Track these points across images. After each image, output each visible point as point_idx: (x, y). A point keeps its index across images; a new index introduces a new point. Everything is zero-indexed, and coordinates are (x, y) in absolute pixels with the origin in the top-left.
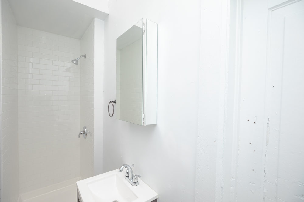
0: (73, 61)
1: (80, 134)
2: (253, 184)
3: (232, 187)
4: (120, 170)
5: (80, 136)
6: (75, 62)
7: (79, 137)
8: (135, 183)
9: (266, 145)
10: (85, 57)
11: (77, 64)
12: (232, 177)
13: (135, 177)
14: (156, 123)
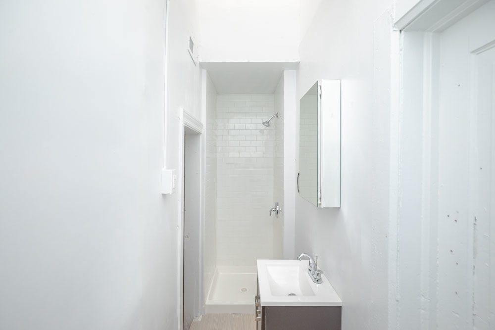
0: (264, 123)
1: (271, 211)
2: (457, 315)
3: (423, 310)
4: (299, 258)
5: (271, 213)
6: (266, 124)
7: (270, 215)
8: (318, 281)
9: (474, 258)
10: (277, 116)
11: (268, 126)
12: (423, 295)
13: (317, 272)
14: (339, 206)
